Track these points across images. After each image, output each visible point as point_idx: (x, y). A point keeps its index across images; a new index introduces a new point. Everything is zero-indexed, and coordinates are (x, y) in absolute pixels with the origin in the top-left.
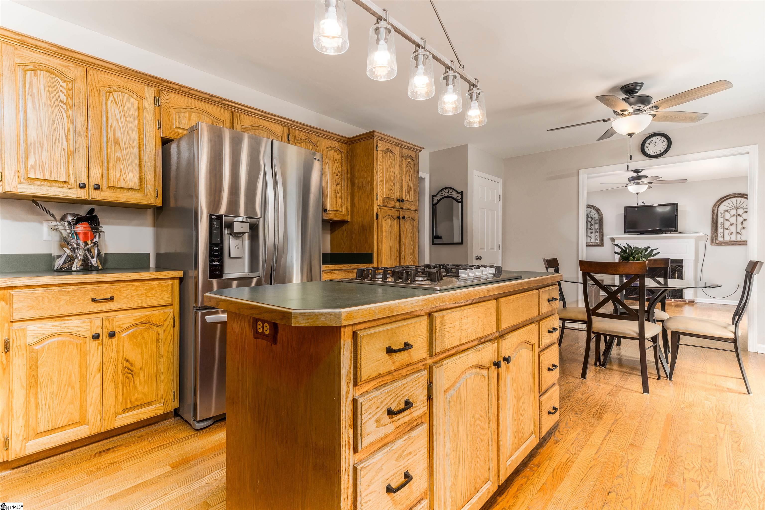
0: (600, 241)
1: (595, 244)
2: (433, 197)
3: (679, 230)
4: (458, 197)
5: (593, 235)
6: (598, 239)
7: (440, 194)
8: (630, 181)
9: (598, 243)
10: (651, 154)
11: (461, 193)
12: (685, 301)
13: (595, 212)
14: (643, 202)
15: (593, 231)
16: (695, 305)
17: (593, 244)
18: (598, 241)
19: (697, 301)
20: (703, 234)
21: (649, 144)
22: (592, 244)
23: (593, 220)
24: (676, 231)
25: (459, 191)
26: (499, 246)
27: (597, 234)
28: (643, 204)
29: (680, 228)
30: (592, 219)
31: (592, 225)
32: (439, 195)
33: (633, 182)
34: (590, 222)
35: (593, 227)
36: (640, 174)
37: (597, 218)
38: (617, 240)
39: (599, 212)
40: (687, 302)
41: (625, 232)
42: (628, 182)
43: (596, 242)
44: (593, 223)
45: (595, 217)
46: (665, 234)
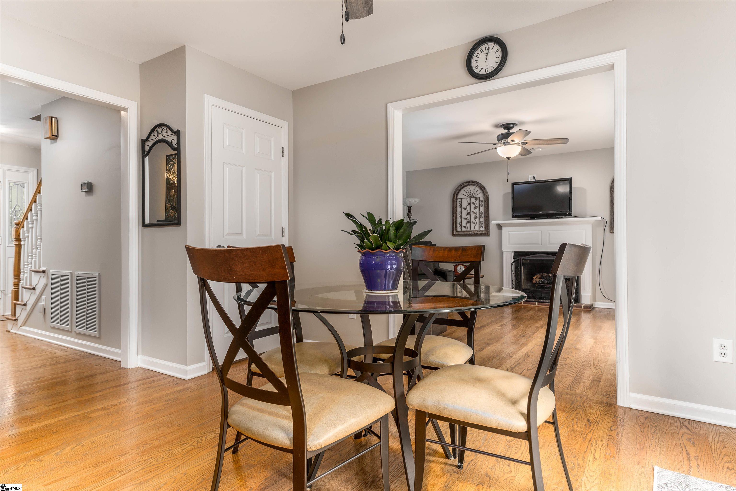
0: (485, 228)
1: (480, 232)
2: (144, 142)
3: (573, 213)
4: (172, 139)
5: (477, 220)
6: (483, 226)
7: (152, 137)
8: (499, 140)
9: (483, 231)
10: (481, 73)
11: (177, 133)
12: (581, 307)
13: (480, 191)
14: (534, 178)
15: (478, 215)
16: (593, 312)
17: (478, 233)
18: (483, 229)
19: (596, 306)
20: (600, 219)
21: (477, 57)
22: (476, 232)
23: (478, 202)
24: (570, 215)
25: (175, 129)
26: (283, 232)
27: (482, 220)
28: (534, 180)
29: (574, 211)
30: (476, 199)
31: (476, 207)
32: (150, 138)
33: (503, 141)
34: (474, 203)
35: (477, 210)
36: (511, 131)
37: (481, 199)
38: (504, 227)
39: (484, 190)
40: (583, 308)
41: (513, 217)
42: (496, 141)
43: (481, 229)
44: (478, 205)
45: (479, 197)
46: (559, 218)
